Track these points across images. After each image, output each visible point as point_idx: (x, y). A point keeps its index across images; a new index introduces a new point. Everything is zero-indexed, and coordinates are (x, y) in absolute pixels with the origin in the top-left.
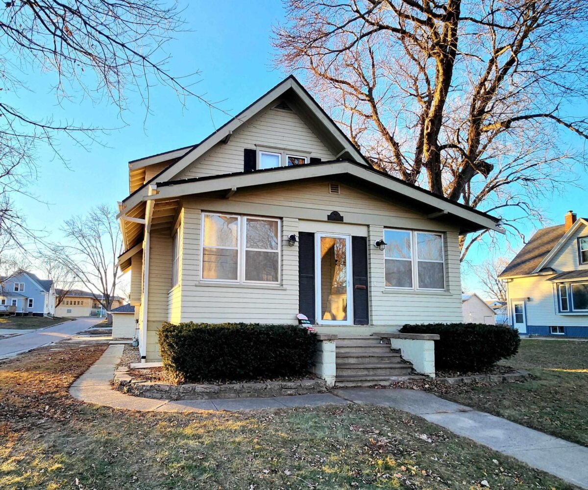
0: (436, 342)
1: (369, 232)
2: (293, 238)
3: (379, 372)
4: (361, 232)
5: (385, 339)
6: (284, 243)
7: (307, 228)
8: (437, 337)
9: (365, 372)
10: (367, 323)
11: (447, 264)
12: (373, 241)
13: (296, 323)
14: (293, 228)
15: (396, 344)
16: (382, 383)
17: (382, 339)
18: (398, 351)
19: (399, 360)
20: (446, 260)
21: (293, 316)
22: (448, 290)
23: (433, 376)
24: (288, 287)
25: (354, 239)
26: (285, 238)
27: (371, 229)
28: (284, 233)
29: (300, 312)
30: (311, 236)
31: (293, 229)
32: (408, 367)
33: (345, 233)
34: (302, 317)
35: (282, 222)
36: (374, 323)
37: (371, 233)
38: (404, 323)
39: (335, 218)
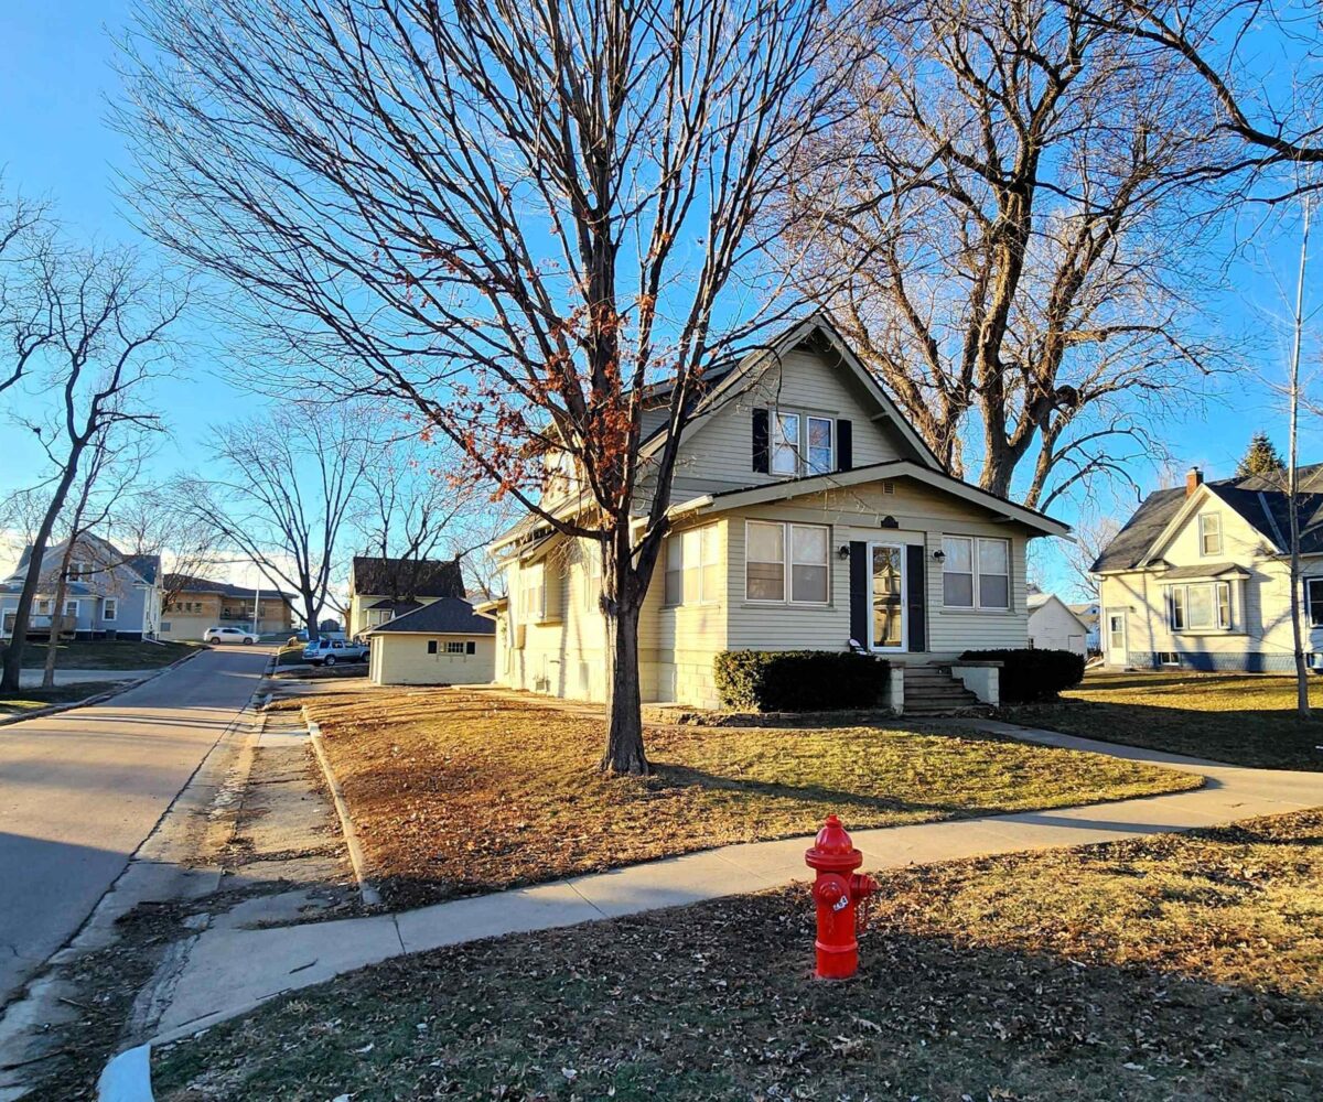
0: (1000, 669)
1: (926, 539)
2: (844, 550)
3: (942, 702)
4: (917, 541)
5: (944, 667)
6: (834, 555)
7: (858, 536)
8: (1002, 664)
9: (929, 703)
10: (923, 650)
11: (1012, 577)
12: (931, 550)
13: (848, 650)
14: (845, 537)
15: (958, 672)
16: (948, 713)
17: (941, 668)
18: (961, 680)
19: (960, 690)
20: (1011, 572)
21: (843, 643)
22: (1012, 609)
23: (997, 705)
24: (839, 608)
25: (910, 548)
26: (835, 550)
27: (929, 536)
28: (835, 544)
29: (852, 637)
30: (863, 545)
31: (843, 538)
32: (971, 697)
33: (899, 541)
34: (854, 643)
35: (831, 530)
36: (932, 649)
37: (929, 542)
38: (965, 649)
39: (889, 524)
